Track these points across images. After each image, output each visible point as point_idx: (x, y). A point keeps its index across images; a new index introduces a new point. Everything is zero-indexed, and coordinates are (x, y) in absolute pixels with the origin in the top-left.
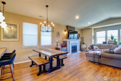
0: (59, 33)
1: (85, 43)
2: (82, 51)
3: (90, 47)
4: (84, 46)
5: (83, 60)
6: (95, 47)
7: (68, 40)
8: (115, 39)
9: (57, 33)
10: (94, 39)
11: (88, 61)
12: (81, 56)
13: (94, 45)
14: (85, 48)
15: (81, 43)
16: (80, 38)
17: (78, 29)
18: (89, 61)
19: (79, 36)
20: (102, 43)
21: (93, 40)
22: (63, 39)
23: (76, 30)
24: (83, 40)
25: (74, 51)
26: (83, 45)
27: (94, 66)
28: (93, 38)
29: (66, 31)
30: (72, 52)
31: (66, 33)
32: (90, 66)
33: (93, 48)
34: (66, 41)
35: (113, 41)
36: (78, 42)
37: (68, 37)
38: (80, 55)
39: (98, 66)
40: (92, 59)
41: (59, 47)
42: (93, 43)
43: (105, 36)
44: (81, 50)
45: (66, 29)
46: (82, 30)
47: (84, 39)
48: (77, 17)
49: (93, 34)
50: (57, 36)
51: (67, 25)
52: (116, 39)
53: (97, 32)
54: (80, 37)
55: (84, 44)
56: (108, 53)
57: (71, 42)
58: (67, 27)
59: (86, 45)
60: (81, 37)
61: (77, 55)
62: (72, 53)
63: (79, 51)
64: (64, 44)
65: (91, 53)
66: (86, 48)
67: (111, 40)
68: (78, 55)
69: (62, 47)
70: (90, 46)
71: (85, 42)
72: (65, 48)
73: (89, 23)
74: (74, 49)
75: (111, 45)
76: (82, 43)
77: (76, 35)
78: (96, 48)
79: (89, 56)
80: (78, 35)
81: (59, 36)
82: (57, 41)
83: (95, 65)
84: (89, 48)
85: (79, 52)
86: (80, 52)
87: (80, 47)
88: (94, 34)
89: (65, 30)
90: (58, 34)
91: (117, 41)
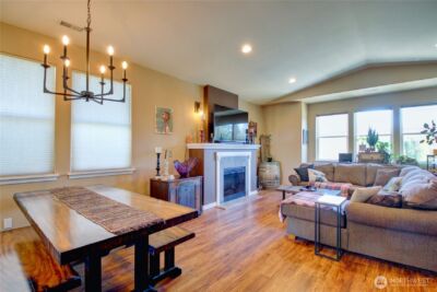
0: (168, 114)
1: (276, 159)
2: (264, 188)
3: (294, 173)
4: (271, 171)
5: (271, 232)
6: (313, 175)
7: (207, 146)
8: (383, 146)
9: (157, 116)
10: (308, 142)
11: (292, 237)
12: (261, 212)
13: (311, 167)
14: (276, 178)
15: (260, 158)
16: (256, 140)
17: (251, 104)
18: (297, 238)
19: (252, 130)
20: (337, 158)
21: (304, 147)
22: (187, 141)
23: (242, 108)
24: (268, 146)
25: (235, 191)
26: (268, 165)
27: (320, 266)
28: (303, 138)
29: (202, 106)
30: (225, 195)
31: (200, 116)
32: (304, 267)
33: (307, 180)
34: (202, 151)
35: (377, 150)
36: (249, 153)
37: (209, 133)
38: (256, 207)
39: (336, 266)
40: (308, 232)
41: (168, 176)
42: (304, 160)
43: (346, 134)
44: (261, 184)
45: (201, 101)
46: (266, 108)
47: (272, 143)
48: (247, 49)
49: (304, 126)
50: (162, 129)
51: (205, 84)
52: (386, 144)
53: (317, 118)
54: (258, 135)
55: (270, 160)
56: (377, 204)
57: (220, 155)
58: (206, 89)
59: (280, 164)
60: (262, 137)
61: (246, 206)
62: (225, 200)
63: (252, 190)
64: (192, 165)
65: (305, 206)
66: (279, 179)
67: (368, 146)
68: (250, 208)
69: (183, 175)
70: (296, 170)
71: (273, 153)
72: (197, 181)
73: (292, 81)
74: (235, 184)
75: (373, 165)
76: (264, 158)
77: (242, 127)
78: (319, 180)
79: (296, 218)
80: (250, 127)
81: (171, 130)
82: (158, 150)
83: (324, 262)
84: (291, 179)
85: (252, 193)
86: (256, 192)
87: (258, 174)
88: (308, 124)
89: (198, 105)
90: (166, 118)
91: (389, 150)
